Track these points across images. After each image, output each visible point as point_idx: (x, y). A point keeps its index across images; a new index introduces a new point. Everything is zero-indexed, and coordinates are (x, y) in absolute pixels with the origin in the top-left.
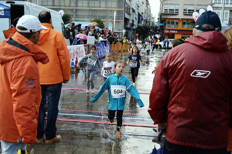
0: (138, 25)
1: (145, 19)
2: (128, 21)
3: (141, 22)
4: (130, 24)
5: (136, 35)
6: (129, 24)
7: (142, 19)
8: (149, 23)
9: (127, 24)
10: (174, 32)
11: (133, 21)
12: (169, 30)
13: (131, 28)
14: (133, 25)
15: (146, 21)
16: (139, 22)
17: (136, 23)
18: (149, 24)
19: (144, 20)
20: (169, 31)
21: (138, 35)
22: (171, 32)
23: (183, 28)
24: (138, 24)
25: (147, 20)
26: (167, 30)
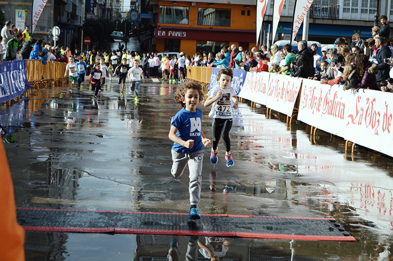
0: (86, 17)
1: (100, 3)
2: (61, 6)
3: (92, 9)
4: (68, 13)
5: (85, 41)
6: (65, 14)
7: (95, 3)
8: (110, 13)
9: (60, 15)
10: (178, 34)
11: (74, 6)
12: (167, 30)
13: (70, 25)
14: (74, 16)
15: (103, 7)
16: (88, 10)
17: (81, 12)
18: (111, 15)
19: (100, 5)
20: (167, 33)
21: (89, 41)
22: (171, 35)
23: (199, 26)
24: (86, 14)
25: (105, 4)
26: (163, 29)
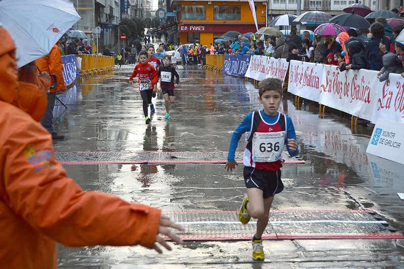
0: (121, 17)
1: (132, 4)
2: (101, 9)
3: (126, 10)
4: (107, 14)
5: (122, 37)
6: (105, 15)
7: (129, 5)
8: (142, 12)
9: (99, 16)
10: (198, 28)
11: (111, 9)
12: (188, 25)
13: (108, 24)
14: (111, 16)
15: (136, 9)
16: (122, 11)
17: (116, 13)
18: (142, 14)
19: (133, 6)
20: (189, 28)
21: (125, 37)
22: (192, 29)
24: (121, 15)
25: (137, 5)
26: (185, 25)
